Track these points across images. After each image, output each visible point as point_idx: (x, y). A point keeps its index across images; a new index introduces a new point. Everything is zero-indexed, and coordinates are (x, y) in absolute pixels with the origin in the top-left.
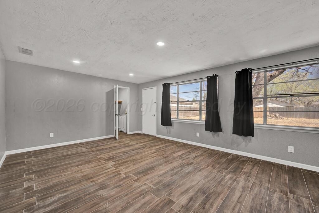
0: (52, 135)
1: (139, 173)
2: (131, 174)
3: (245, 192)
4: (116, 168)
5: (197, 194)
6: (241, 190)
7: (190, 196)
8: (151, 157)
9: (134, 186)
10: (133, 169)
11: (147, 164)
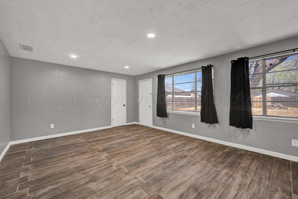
0: (52, 126)
1: (131, 166)
2: (123, 167)
3: (241, 190)
4: (109, 160)
5: (188, 191)
6: (237, 187)
7: (180, 193)
8: (145, 149)
9: (124, 179)
10: (125, 161)
11: (139, 156)
